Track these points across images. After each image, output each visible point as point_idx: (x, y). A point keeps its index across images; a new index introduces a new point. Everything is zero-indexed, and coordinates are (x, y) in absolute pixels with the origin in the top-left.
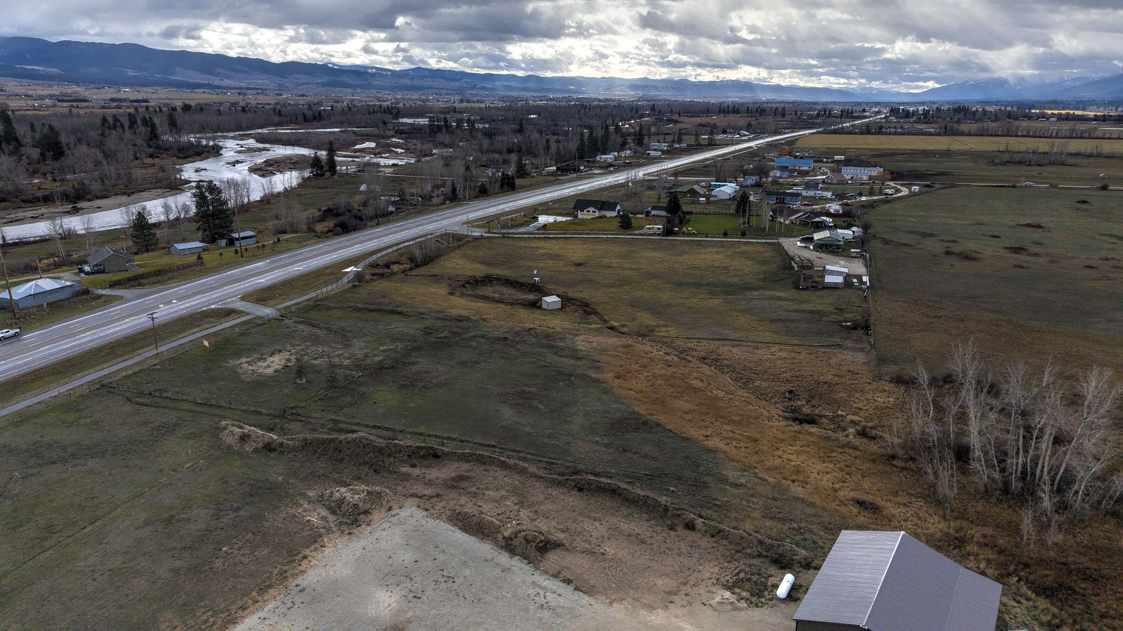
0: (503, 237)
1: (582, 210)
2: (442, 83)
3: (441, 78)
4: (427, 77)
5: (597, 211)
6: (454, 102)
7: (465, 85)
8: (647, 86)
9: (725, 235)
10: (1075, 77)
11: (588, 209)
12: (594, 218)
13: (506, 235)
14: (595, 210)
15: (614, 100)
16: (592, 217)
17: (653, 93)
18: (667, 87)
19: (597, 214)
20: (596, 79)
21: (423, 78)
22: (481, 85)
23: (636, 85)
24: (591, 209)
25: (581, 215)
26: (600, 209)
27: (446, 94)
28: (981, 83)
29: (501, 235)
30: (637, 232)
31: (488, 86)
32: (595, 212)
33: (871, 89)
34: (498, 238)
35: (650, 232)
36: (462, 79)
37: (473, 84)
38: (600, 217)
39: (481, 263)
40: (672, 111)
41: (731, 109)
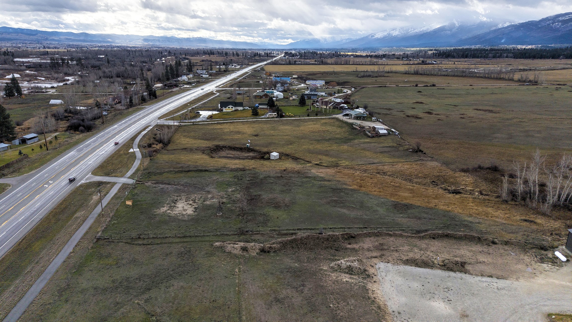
0: (193, 124)
1: (225, 107)
2: (24, 37)
3: (21, 33)
4: (11, 33)
5: (234, 107)
6: (39, 48)
7: (40, 38)
8: (154, 40)
9: (308, 116)
10: (347, 38)
11: (229, 107)
12: (233, 111)
13: (194, 123)
14: (232, 107)
15: (138, 47)
16: (231, 110)
17: (158, 44)
18: (165, 40)
19: (234, 109)
20: (123, 35)
21: (9, 33)
22: (51, 38)
23: (146, 39)
24: (230, 106)
25: (224, 110)
26: (235, 106)
27: (30, 43)
28: (311, 40)
29: (192, 123)
30: (263, 117)
31: (56, 39)
32: (233, 108)
33: (265, 42)
34: (191, 125)
35: (271, 116)
36: (37, 34)
37: (46, 37)
38: (236, 110)
39: (201, 139)
40: (181, 53)
41: (210, 52)
